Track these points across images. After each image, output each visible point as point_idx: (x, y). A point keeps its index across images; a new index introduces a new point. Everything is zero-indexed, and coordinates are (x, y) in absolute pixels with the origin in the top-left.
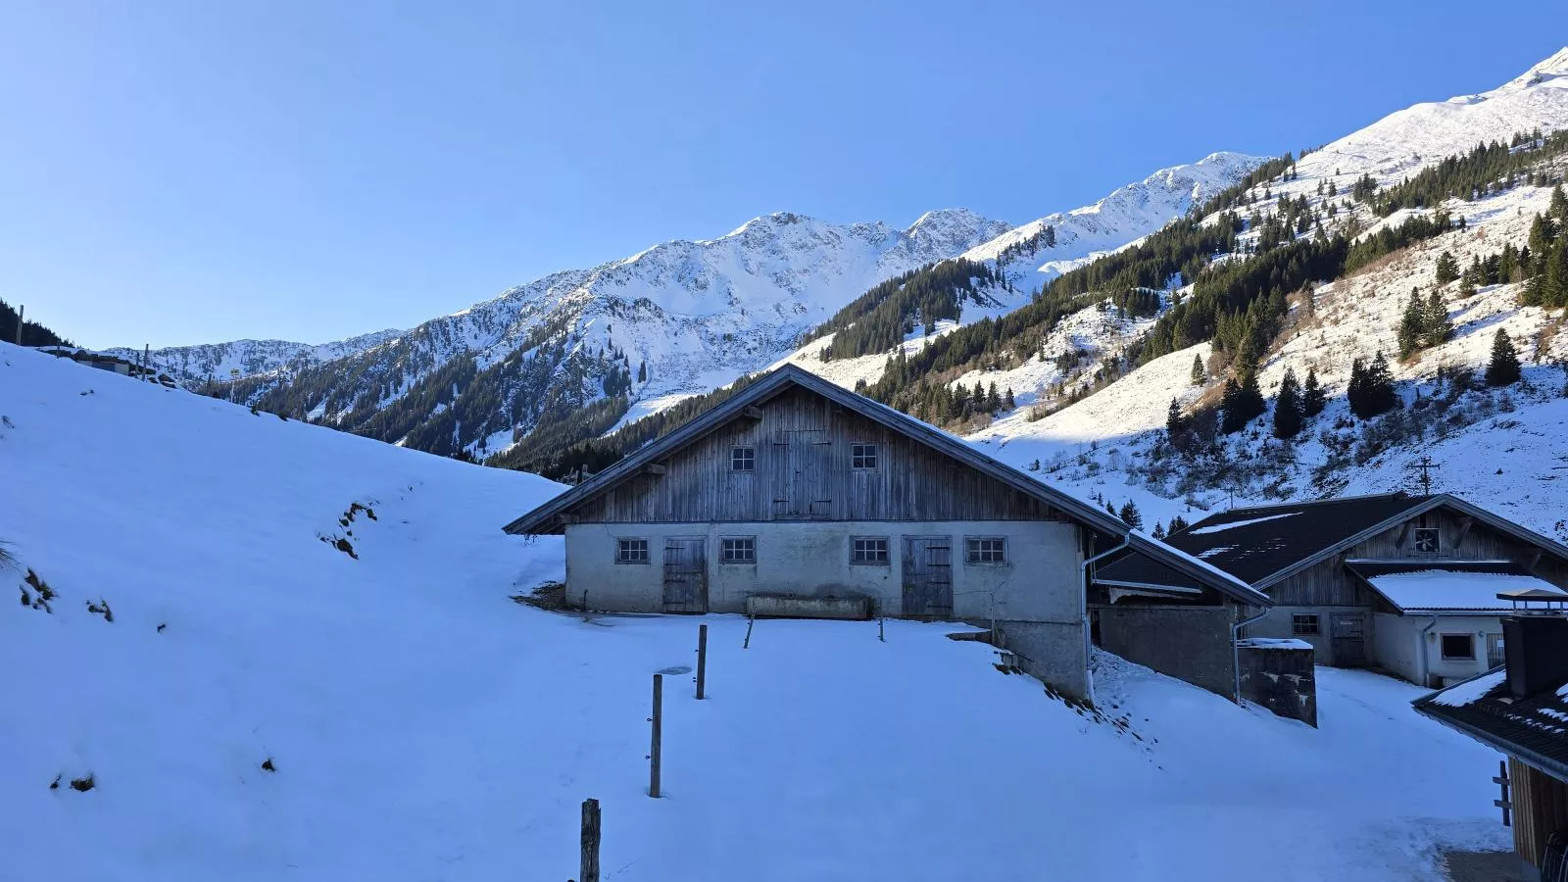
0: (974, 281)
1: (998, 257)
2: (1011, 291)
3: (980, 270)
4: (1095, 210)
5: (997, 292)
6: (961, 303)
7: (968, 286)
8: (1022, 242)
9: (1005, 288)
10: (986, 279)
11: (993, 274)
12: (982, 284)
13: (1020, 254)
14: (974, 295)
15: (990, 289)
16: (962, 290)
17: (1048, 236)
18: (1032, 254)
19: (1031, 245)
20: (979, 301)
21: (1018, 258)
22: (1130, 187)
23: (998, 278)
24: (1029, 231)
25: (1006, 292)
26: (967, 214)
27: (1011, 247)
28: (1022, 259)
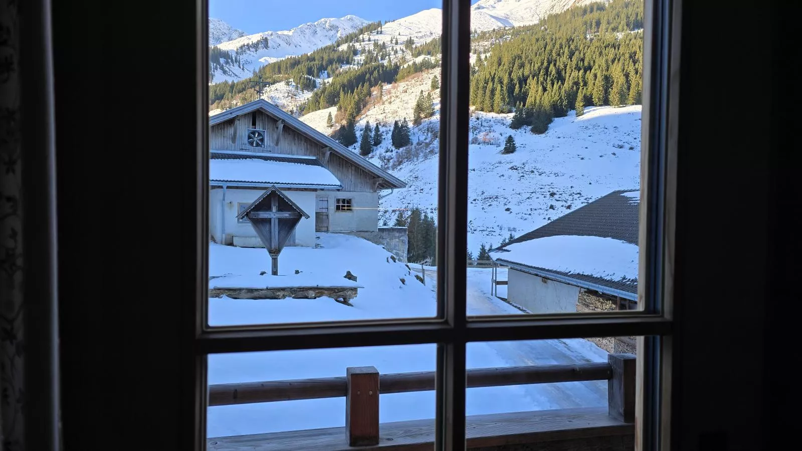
0: (222, 60)
1: (237, 49)
2: (243, 69)
3: (226, 55)
4: (290, 33)
5: (235, 69)
6: (214, 71)
7: (219, 63)
8: (251, 43)
9: (240, 67)
10: (230, 60)
11: (234, 58)
12: (227, 63)
13: (249, 50)
14: (222, 68)
15: (232, 66)
16: (215, 64)
17: (265, 42)
18: (256, 51)
19: (256, 46)
20: (225, 72)
21: (248, 52)
22: (308, 24)
23: (236, 62)
24: (255, 38)
25: (241, 70)
26: (221, 23)
27: (244, 45)
28: (251, 53)
